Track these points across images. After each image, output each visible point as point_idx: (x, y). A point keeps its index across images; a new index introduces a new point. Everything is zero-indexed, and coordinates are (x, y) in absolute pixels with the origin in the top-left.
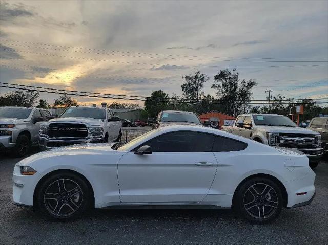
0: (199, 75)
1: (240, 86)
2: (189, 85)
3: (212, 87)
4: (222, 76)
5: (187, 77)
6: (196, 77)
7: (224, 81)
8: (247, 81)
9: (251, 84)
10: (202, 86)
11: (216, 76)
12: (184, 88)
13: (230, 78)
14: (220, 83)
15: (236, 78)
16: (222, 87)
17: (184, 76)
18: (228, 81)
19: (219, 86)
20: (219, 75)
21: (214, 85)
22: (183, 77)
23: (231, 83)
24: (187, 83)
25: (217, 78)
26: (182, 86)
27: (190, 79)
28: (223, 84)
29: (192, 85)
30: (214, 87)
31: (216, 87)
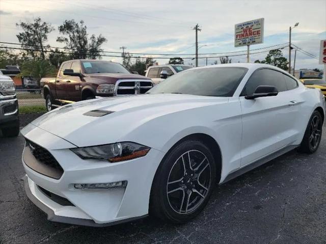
0: (41, 24)
1: (90, 42)
2: (28, 35)
3: (57, 40)
4: (67, 27)
5: (23, 25)
6: (36, 25)
7: (72, 35)
8: (97, 37)
9: (101, 40)
10: (46, 38)
11: (61, 27)
12: (21, 38)
13: (77, 31)
14: (67, 36)
15: (84, 31)
16: (69, 40)
17: (19, 23)
18: (76, 34)
19: (66, 40)
20: (65, 27)
21: (59, 38)
22: (17, 24)
23: (79, 38)
24: (24, 32)
25: (62, 29)
26: (18, 36)
27: (28, 27)
28: (71, 38)
29: (32, 35)
30: (59, 40)
31: (63, 41)
